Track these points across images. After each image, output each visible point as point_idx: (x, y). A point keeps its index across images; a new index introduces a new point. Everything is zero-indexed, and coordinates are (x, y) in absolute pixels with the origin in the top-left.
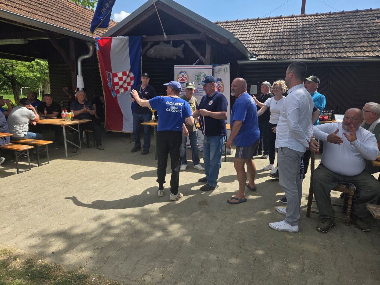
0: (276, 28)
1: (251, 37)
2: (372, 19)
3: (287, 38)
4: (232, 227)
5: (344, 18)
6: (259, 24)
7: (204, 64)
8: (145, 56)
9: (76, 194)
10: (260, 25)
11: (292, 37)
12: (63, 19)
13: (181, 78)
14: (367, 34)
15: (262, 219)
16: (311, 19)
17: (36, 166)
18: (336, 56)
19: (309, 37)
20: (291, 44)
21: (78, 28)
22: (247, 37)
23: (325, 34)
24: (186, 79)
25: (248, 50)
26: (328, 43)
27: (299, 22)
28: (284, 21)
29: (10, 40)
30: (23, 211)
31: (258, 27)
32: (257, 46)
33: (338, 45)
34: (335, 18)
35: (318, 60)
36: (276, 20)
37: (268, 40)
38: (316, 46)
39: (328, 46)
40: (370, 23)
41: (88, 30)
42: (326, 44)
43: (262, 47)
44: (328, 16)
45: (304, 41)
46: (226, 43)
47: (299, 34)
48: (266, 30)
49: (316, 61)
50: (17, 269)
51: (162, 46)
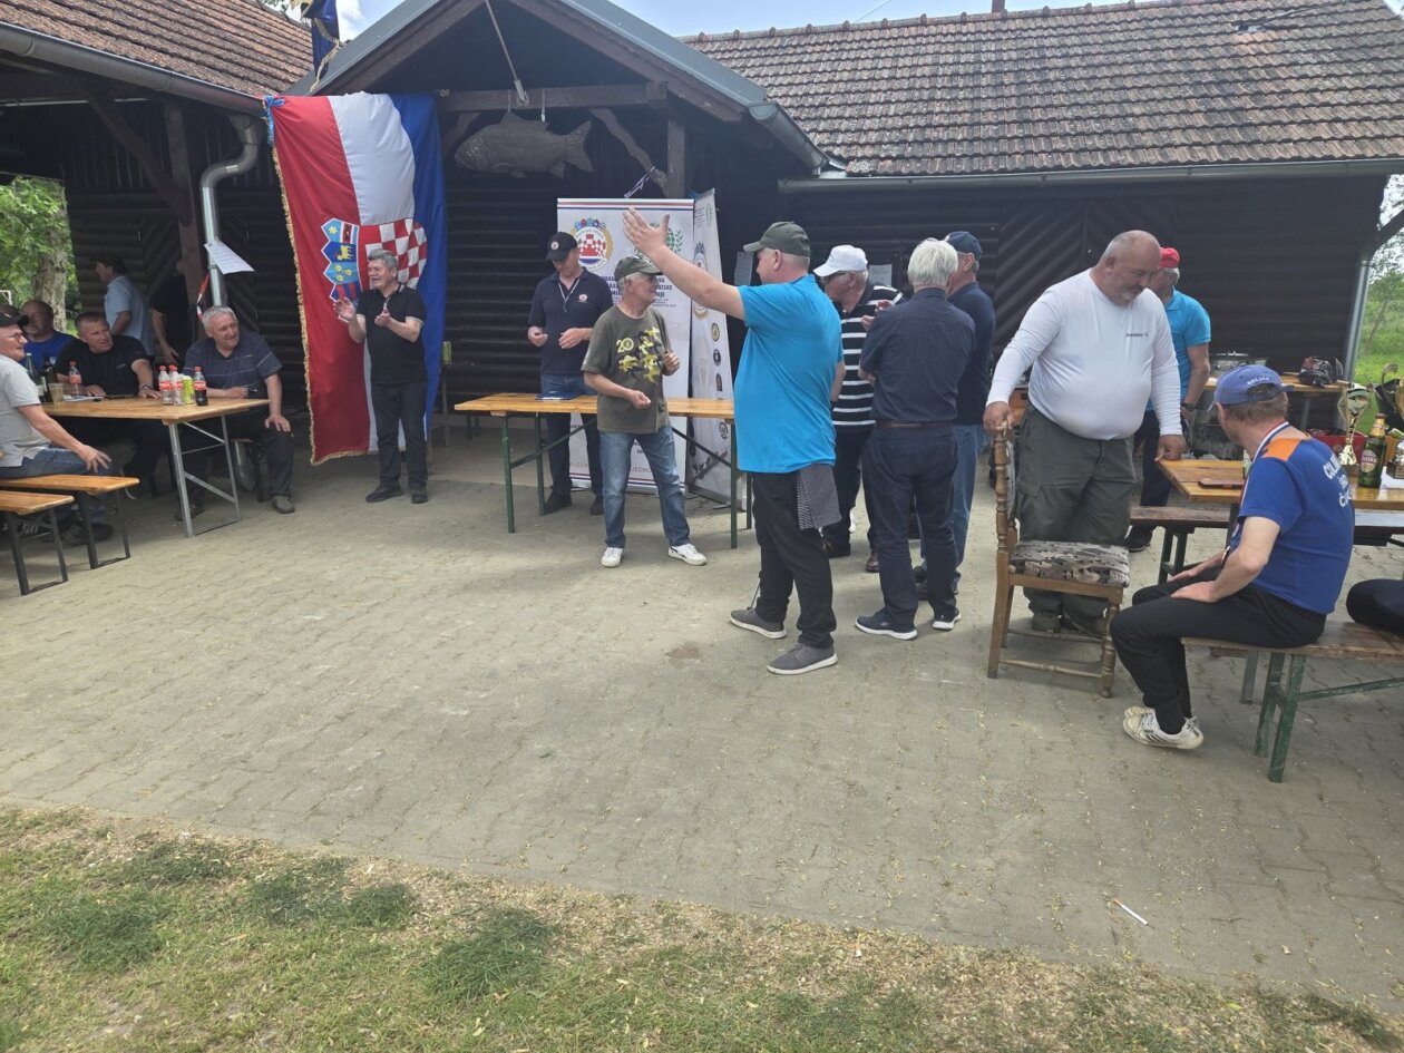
0: (908, 61)
1: (822, 95)
2: (1224, 33)
3: (943, 99)
5: (1131, 26)
6: (848, 46)
7: (664, 193)
9: (256, 648)
10: (852, 49)
11: (961, 94)
12: (139, 29)
13: (585, 242)
14: (1205, 84)
16: (1025, 31)
17: (86, 569)
18: (1102, 161)
19: (1018, 97)
20: (959, 120)
21: (198, 63)
22: (806, 94)
23: (1072, 86)
24: (603, 246)
25: (811, 144)
26: (1078, 118)
27: (984, 42)
28: (934, 36)
30: (83, 707)
31: (844, 56)
32: (843, 127)
33: (1112, 125)
34: (1102, 28)
35: (1044, 177)
36: (906, 32)
37: (882, 104)
38: (1041, 129)
39: (1080, 126)
40: (1216, 45)
41: (235, 69)
42: (1072, 120)
43: (860, 130)
44: (1081, 19)
45: (1000, 109)
46: (737, 119)
47: (984, 83)
48: (872, 69)
49: (1040, 179)
50: (118, 861)
51: (512, 130)
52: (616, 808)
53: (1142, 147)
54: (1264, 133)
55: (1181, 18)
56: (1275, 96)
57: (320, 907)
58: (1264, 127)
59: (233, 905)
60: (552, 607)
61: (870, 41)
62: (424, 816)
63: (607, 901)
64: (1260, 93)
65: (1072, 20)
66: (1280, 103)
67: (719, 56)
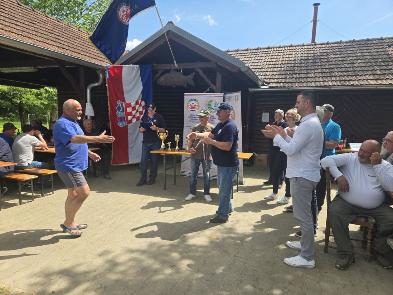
0: (287, 56)
1: (262, 65)
2: (383, 48)
3: (298, 66)
4: (245, 264)
5: (354, 46)
6: (269, 52)
7: (215, 92)
8: (155, 83)
10: (271, 53)
11: (303, 65)
12: (73, 48)
13: (192, 105)
14: (379, 62)
15: (277, 254)
16: (322, 48)
17: (40, 197)
18: (348, 84)
19: (321, 66)
20: (303, 72)
21: (88, 57)
22: (258, 65)
23: (337, 62)
24: (196, 107)
25: (259, 78)
26: (340, 72)
27: (310, 51)
28: (295, 49)
29: (19, 68)
31: (269, 55)
32: (268, 74)
33: (350, 73)
34: (346, 47)
35: (330, 88)
36: (286, 48)
37: (280, 68)
38: (328, 74)
39: (340, 74)
40: (381, 51)
41: (99, 58)
42: (338, 72)
43: (273, 75)
44: (338, 44)
45: (316, 69)
46: (237, 71)
47: (310, 62)
48: (277, 58)
49: (328, 89)
51: (173, 74)
53: (361, 80)
55: (369, 44)
61: (276, 51)
67: (233, 55)
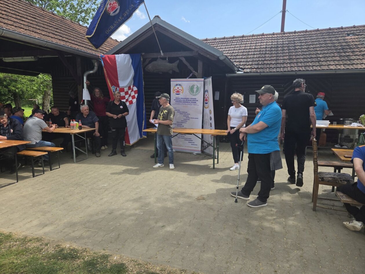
0: (259, 44)
1: (237, 53)
2: (343, 36)
3: (268, 54)
4: (226, 216)
5: (318, 35)
6: (244, 41)
7: (197, 77)
9: (89, 193)
11: (273, 52)
13: (177, 90)
14: (339, 49)
16: (290, 36)
18: (312, 69)
19: (289, 53)
20: (273, 59)
21: (85, 47)
22: (233, 53)
23: (303, 50)
24: (181, 91)
25: (235, 65)
26: (305, 58)
27: (279, 39)
28: (266, 38)
29: (21, 58)
30: (45, 208)
31: (243, 43)
32: (242, 61)
33: (314, 60)
34: (310, 35)
35: (296, 73)
36: (259, 37)
37: (253, 55)
38: (295, 61)
39: (305, 60)
40: (341, 40)
42: (303, 59)
43: (247, 61)
44: (304, 33)
45: (284, 56)
46: (216, 59)
47: (279, 49)
48: (250, 46)
49: (295, 73)
50: (51, 252)
51: (160, 62)
52: (182, 243)
53: (322, 65)
54: (356, 62)
56: (358, 52)
57: (102, 269)
58: (356, 60)
59: (79, 267)
60: (165, 184)
61: (249, 39)
62: (130, 243)
63: (179, 271)
64: (354, 51)
65: (302, 34)
66: (360, 54)
67: (211, 44)
